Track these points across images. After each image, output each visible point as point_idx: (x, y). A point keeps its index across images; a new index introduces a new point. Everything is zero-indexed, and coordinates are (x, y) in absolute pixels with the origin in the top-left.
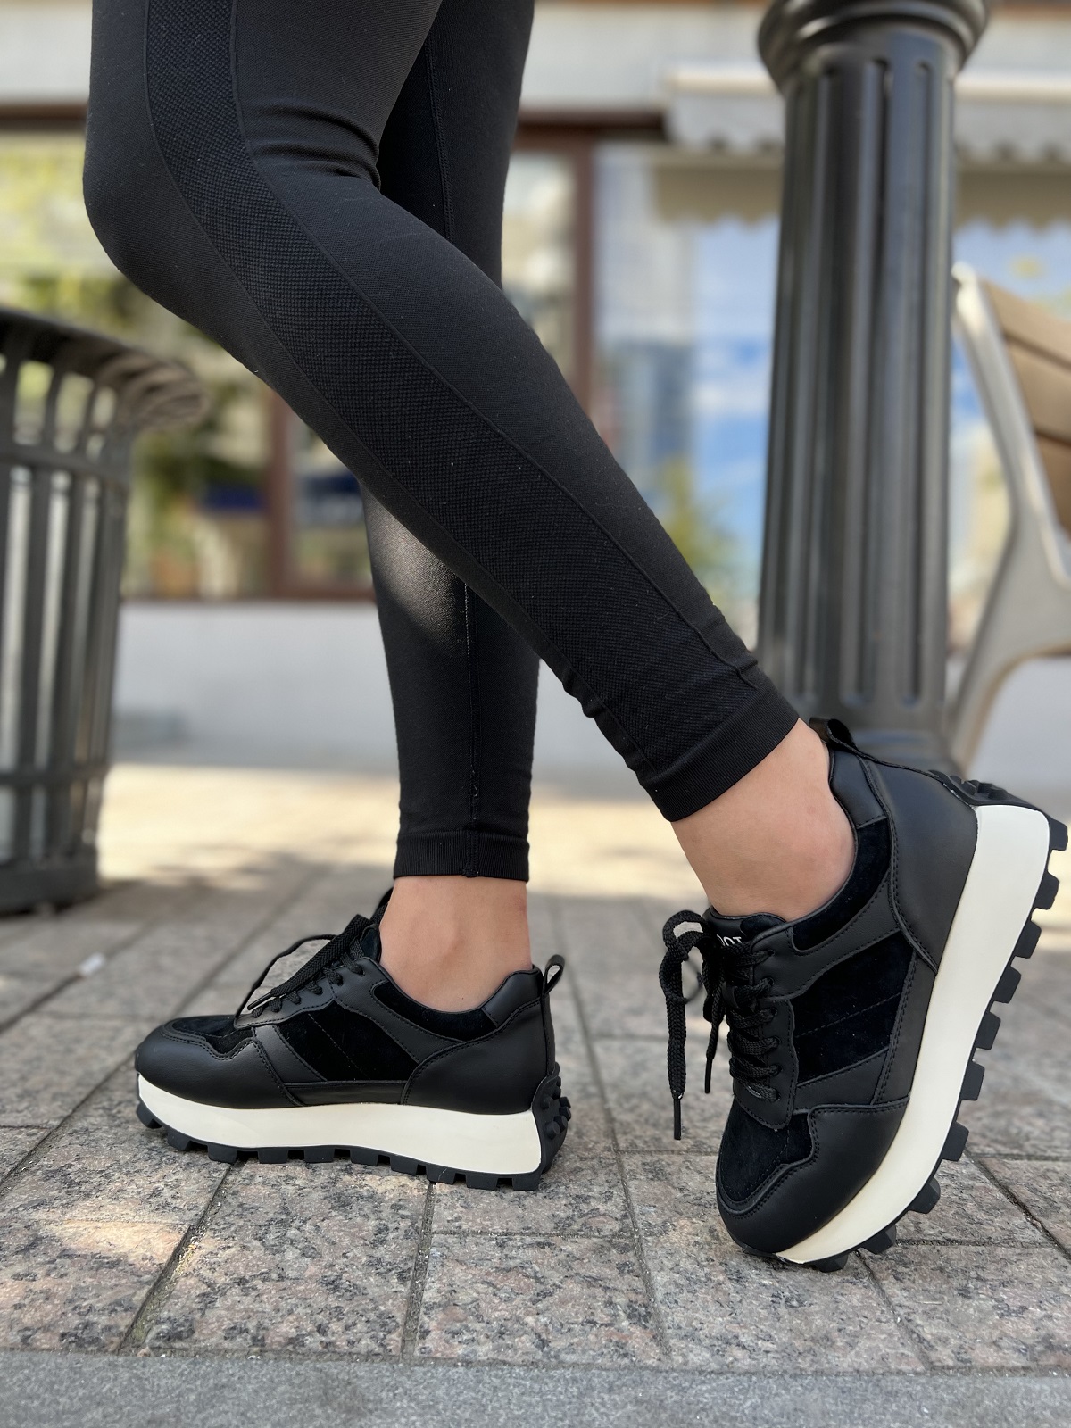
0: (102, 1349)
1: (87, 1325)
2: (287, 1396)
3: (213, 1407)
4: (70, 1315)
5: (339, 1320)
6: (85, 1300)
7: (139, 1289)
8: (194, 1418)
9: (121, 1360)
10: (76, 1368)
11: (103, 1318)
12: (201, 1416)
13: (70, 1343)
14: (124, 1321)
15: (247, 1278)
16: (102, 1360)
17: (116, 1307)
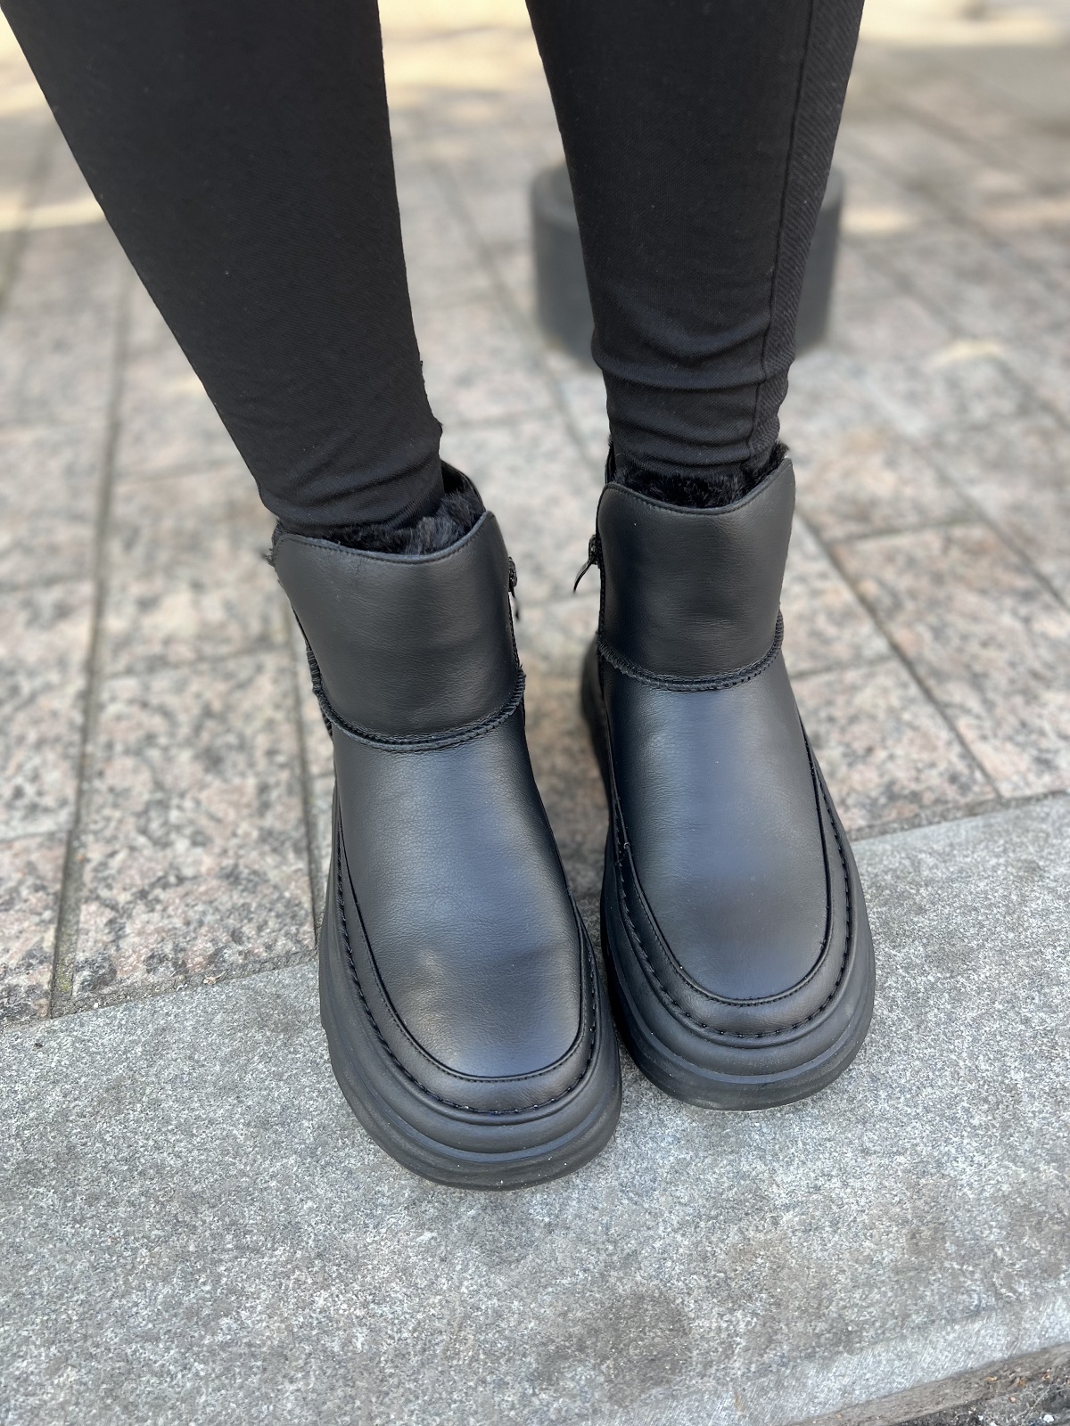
0: (34, 1016)
1: (10, 991)
2: (224, 1026)
3: (161, 1057)
5: (250, 920)
7: (45, 931)
8: (147, 1075)
9: (57, 1023)
10: (17, 1044)
11: (22, 977)
12: (153, 1070)
14: (43, 976)
15: (147, 888)
16: (39, 1030)
17: (30, 960)
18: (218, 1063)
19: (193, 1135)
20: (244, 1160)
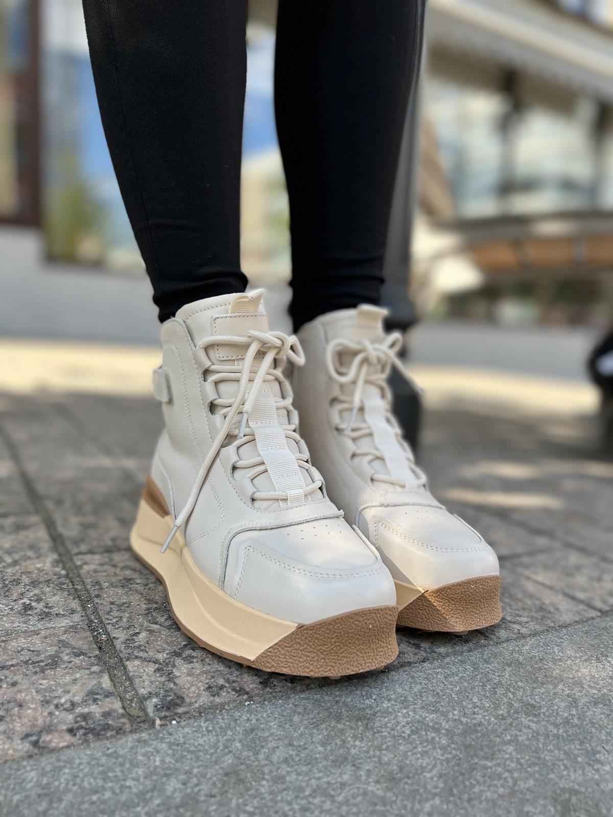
0: (120, 731)
1: (85, 717)
2: (306, 722)
3: (262, 747)
4: (57, 713)
6: (60, 697)
7: (99, 678)
8: (257, 760)
9: (144, 735)
10: (111, 753)
11: (93, 707)
12: (261, 756)
13: (85, 734)
14: (114, 705)
15: (178, 651)
16: (129, 740)
17: (93, 696)
18: (318, 745)
19: (332, 796)
20: (395, 807)
